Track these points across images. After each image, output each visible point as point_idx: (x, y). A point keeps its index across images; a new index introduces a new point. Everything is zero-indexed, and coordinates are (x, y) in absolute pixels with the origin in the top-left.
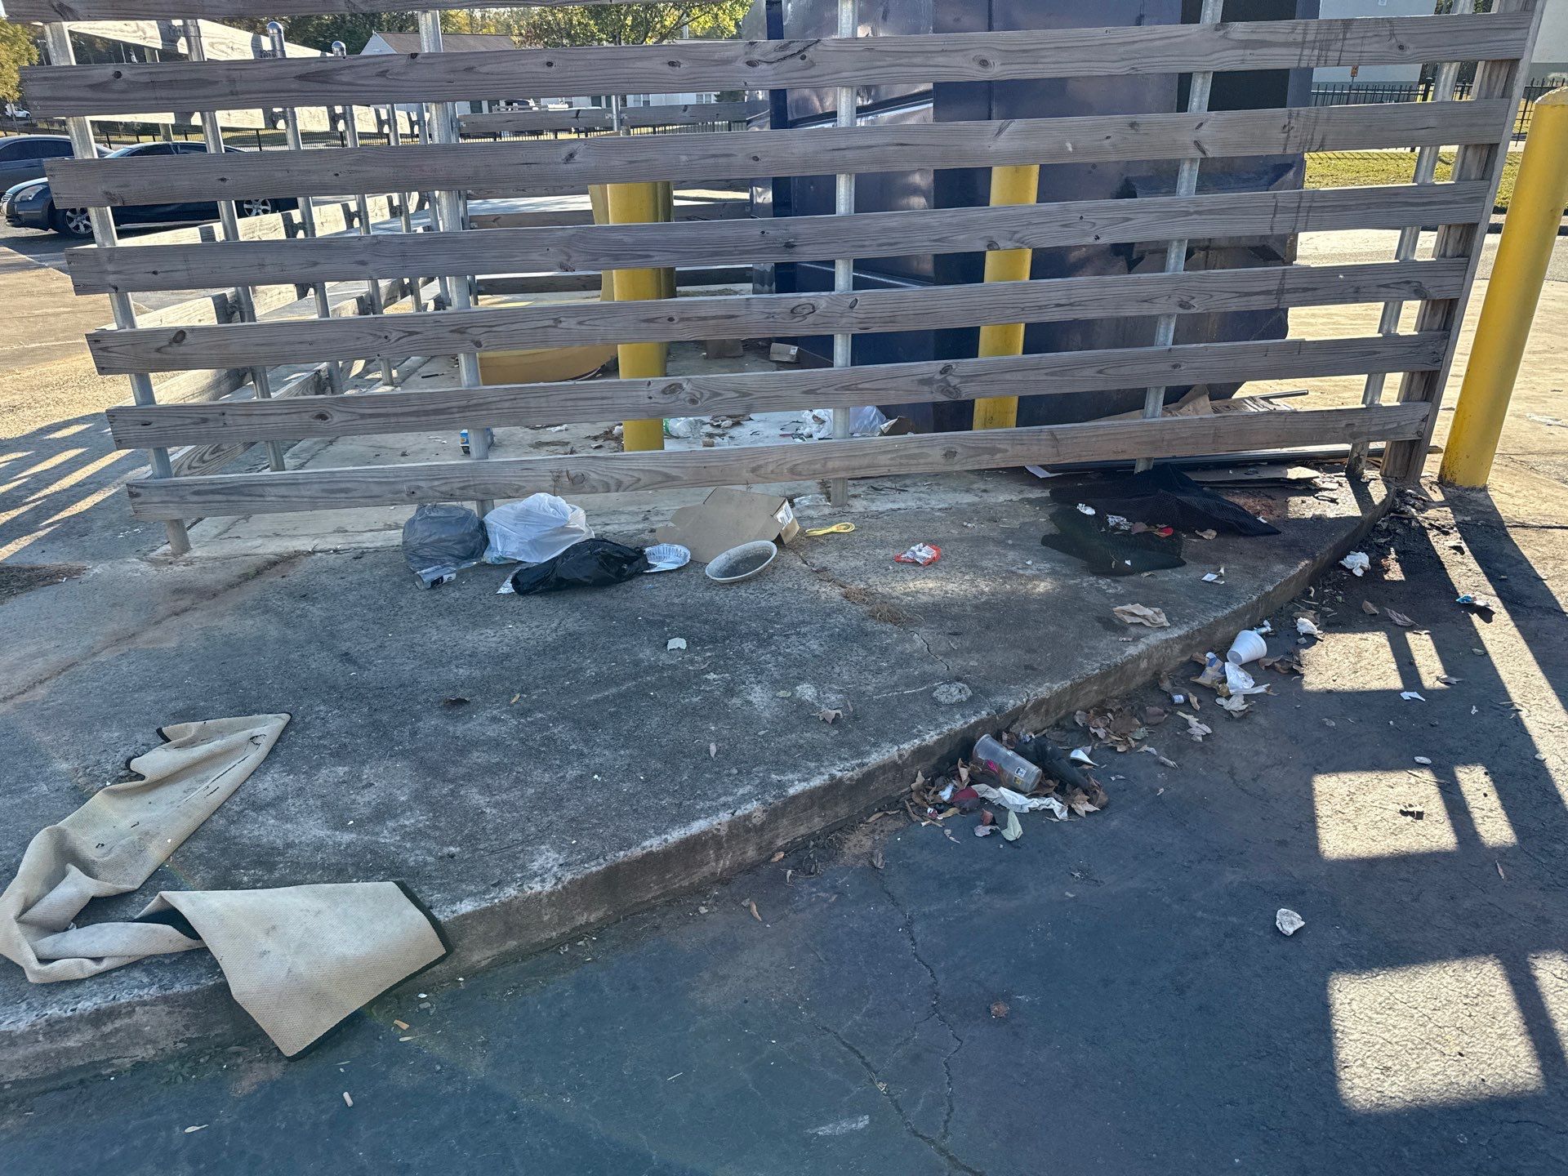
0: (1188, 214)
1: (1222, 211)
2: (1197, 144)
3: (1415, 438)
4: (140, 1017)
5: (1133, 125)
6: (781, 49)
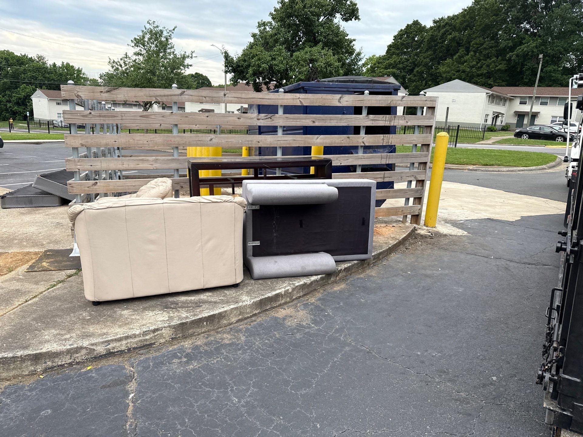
0: (362, 159)
1: (369, 158)
2: (363, 142)
3: (418, 214)
4: (163, 331)
5: (348, 137)
6: (266, 116)
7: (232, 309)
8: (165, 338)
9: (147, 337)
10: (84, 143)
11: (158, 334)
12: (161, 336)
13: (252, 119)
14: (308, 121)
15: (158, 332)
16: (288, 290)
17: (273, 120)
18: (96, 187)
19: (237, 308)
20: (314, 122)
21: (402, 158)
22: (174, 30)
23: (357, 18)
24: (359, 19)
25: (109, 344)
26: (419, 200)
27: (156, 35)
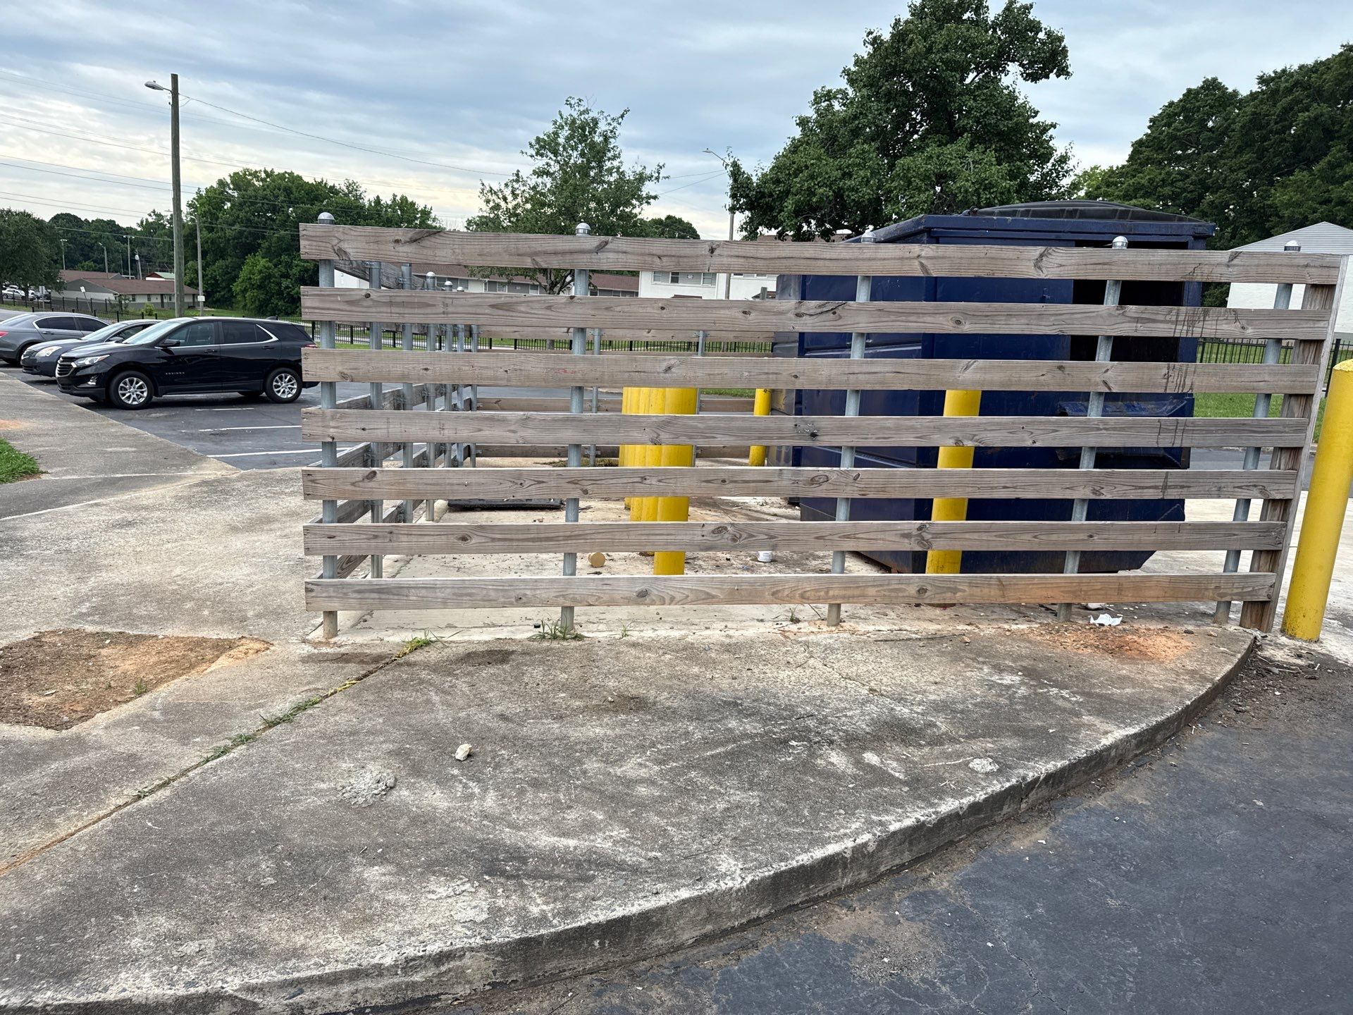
0: (1099, 429)
1: (1123, 429)
2: (1105, 383)
3: (1266, 599)
4: (467, 961)
5: (1060, 368)
6: (820, 306)
7: (685, 901)
8: (470, 982)
9: (417, 978)
10: (346, 371)
11: (450, 970)
12: (460, 974)
13: (782, 313)
14: (941, 319)
15: (452, 964)
16: (865, 845)
17: (840, 317)
18: (371, 484)
19: (699, 898)
20: (958, 322)
21: (1225, 431)
22: (622, 116)
23: (1063, 71)
24: (1068, 74)
25: (302, 992)
26: (1271, 557)
27: (582, 130)
